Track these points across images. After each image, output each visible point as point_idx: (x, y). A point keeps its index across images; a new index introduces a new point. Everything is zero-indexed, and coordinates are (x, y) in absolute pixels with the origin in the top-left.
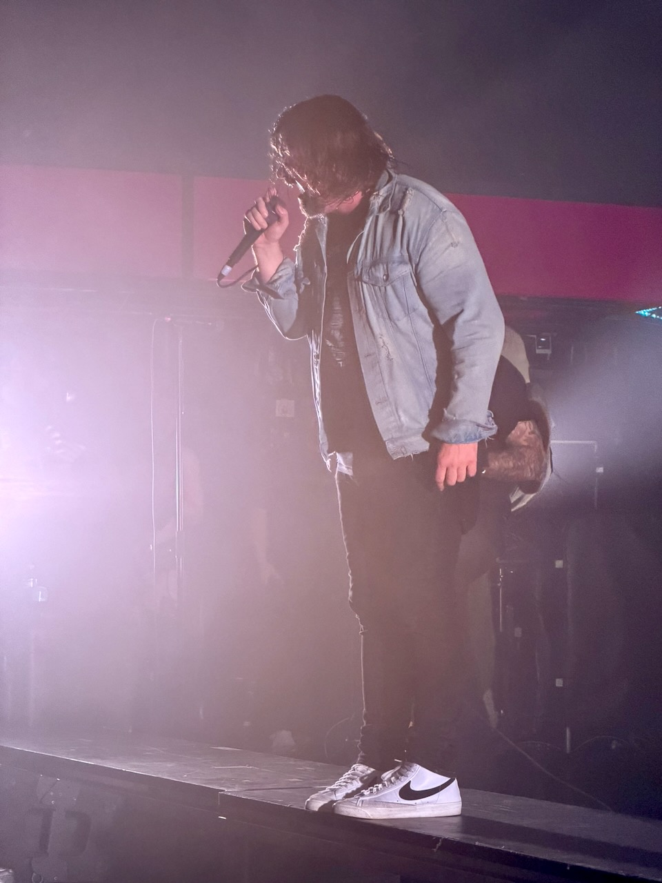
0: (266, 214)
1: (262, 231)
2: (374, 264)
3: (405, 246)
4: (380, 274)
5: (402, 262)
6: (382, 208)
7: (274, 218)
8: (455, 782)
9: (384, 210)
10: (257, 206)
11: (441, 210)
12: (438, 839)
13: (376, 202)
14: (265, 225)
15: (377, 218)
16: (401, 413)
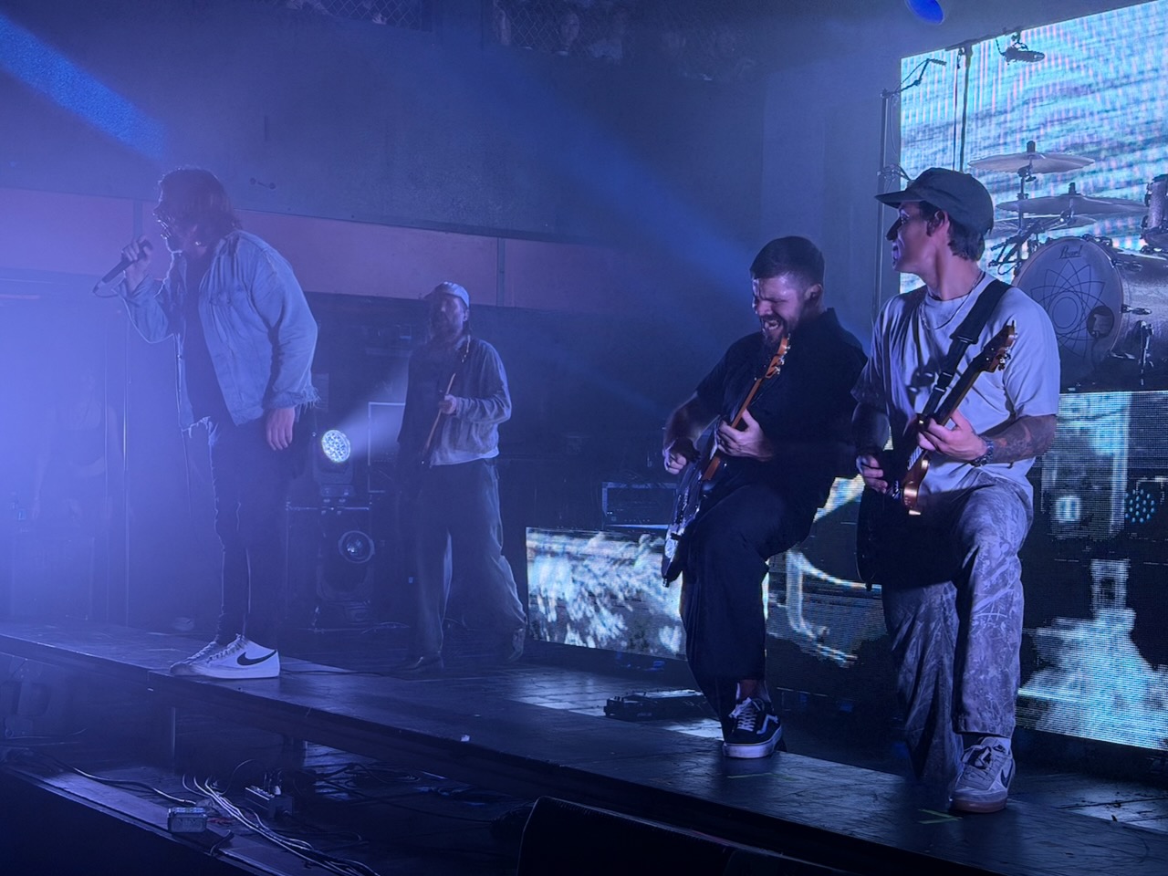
0: (138, 251)
1: (134, 261)
2: (220, 292)
3: (241, 279)
4: (224, 298)
5: (240, 289)
6: (223, 251)
7: (143, 255)
8: (277, 653)
9: (224, 253)
10: (132, 245)
11: (262, 250)
12: (307, 708)
13: (218, 249)
14: (136, 258)
15: (219, 259)
16: (242, 394)
